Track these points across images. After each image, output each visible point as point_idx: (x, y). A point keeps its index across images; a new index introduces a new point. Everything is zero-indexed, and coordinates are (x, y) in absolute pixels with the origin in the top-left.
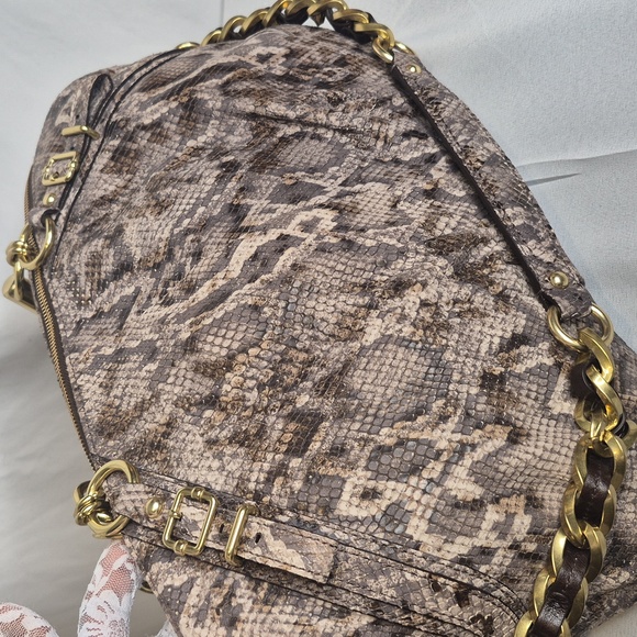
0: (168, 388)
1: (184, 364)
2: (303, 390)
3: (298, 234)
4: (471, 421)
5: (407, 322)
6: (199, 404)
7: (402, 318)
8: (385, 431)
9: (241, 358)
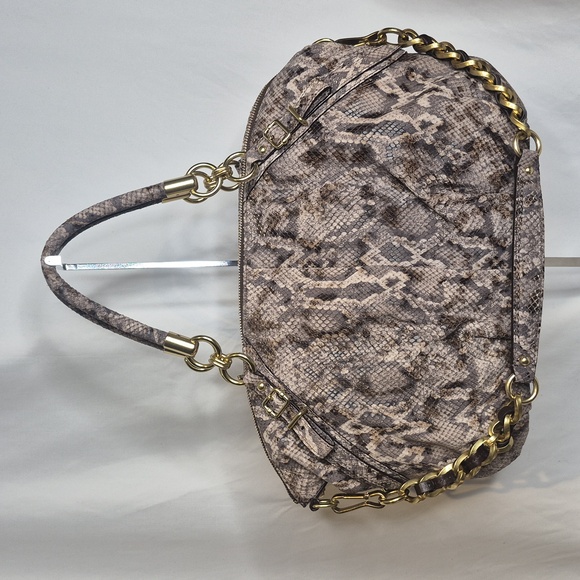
0: (286, 327)
1: (298, 320)
2: (348, 366)
3: (383, 285)
4: (413, 417)
5: (409, 361)
6: (298, 342)
7: (408, 357)
8: (374, 405)
9: (328, 336)
